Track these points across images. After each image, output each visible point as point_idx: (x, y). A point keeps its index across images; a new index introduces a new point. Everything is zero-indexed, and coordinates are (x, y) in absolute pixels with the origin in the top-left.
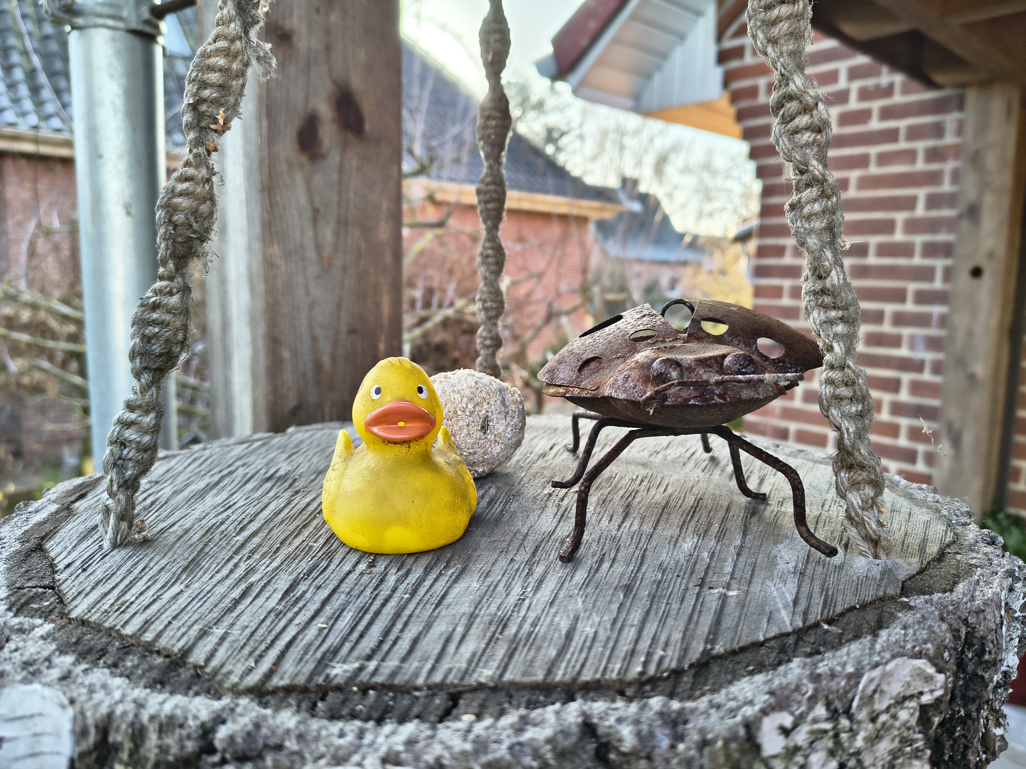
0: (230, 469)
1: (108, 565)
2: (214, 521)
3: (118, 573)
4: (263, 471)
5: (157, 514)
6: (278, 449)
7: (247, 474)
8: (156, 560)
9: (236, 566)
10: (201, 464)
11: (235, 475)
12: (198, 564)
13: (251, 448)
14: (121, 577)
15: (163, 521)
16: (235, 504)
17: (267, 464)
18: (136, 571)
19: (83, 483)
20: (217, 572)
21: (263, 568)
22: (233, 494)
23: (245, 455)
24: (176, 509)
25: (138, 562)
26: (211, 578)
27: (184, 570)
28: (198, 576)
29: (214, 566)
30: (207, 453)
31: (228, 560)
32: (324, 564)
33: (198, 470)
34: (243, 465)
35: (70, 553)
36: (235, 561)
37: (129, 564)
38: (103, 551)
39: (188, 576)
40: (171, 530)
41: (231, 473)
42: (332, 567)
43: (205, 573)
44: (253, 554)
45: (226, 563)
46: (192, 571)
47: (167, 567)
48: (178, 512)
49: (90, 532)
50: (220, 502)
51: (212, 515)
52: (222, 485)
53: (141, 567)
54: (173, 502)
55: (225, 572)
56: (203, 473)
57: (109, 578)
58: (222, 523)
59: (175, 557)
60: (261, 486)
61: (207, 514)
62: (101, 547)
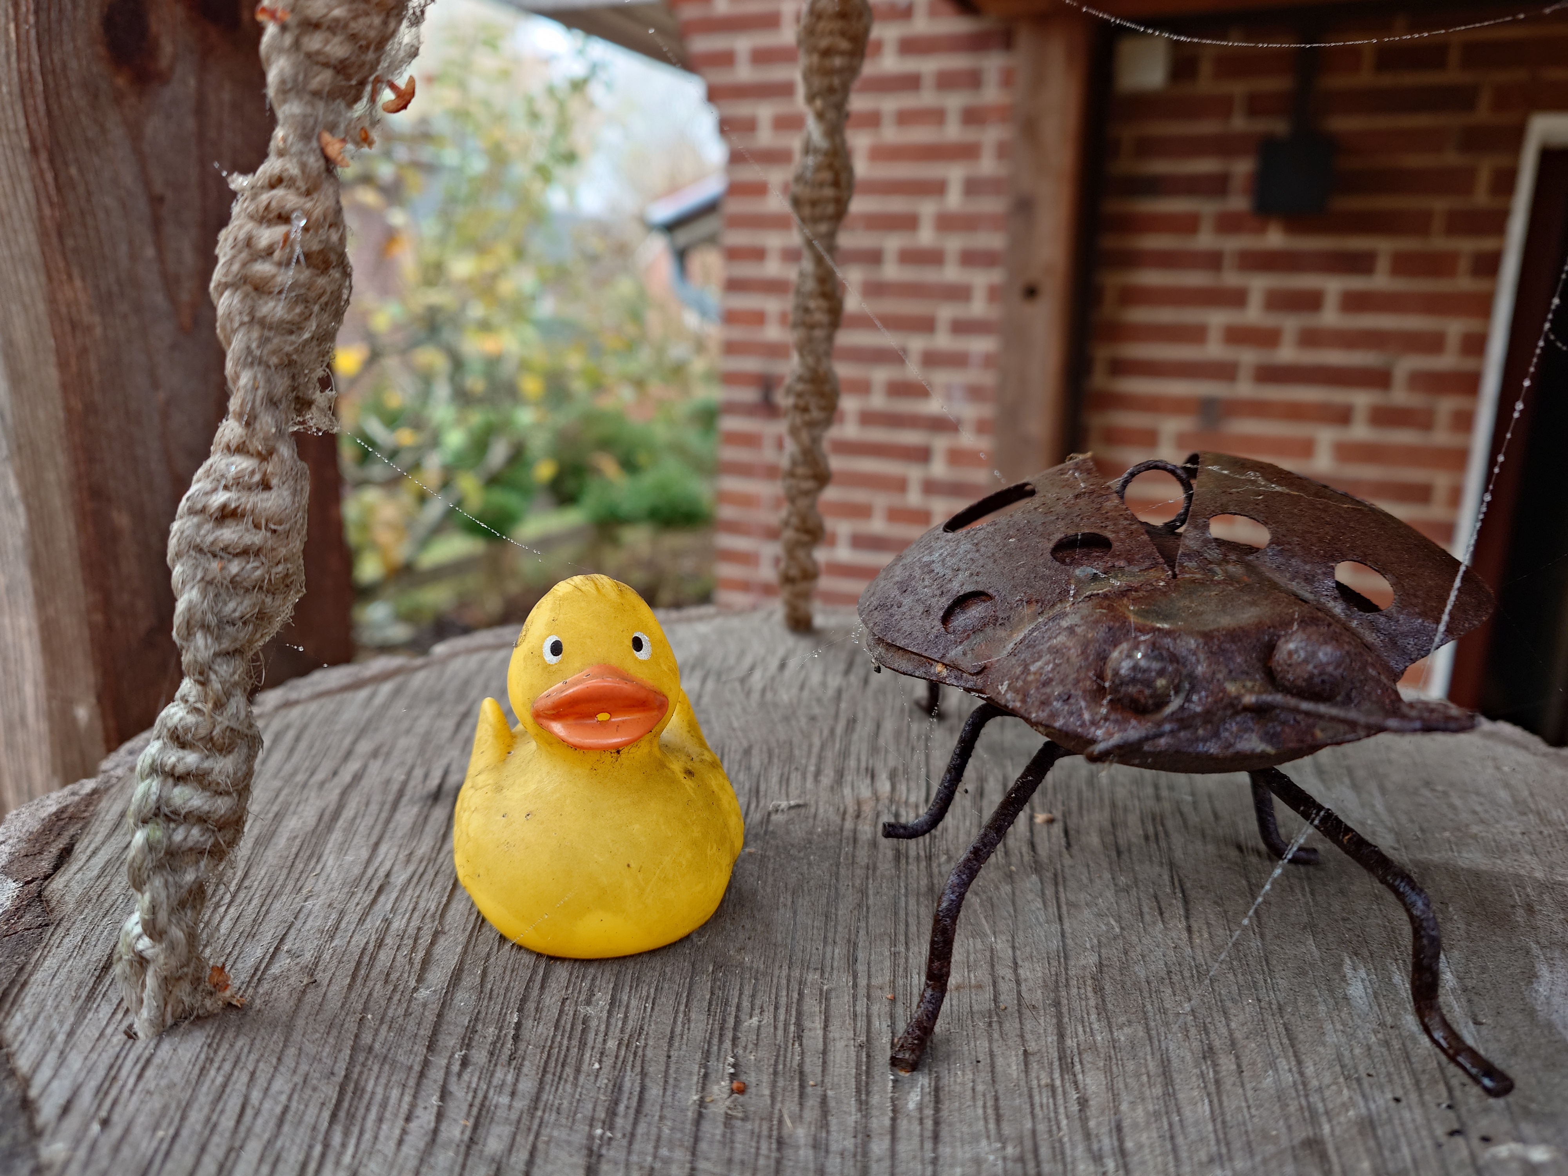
0: (354, 766)
1: (156, 1103)
2: (359, 940)
3: (185, 1133)
4: (418, 773)
5: (232, 910)
6: (430, 701)
7: (388, 782)
8: (261, 1080)
9: (444, 1095)
10: (291, 751)
11: (365, 783)
12: (359, 1091)
13: (379, 700)
14: (193, 1148)
15: (251, 935)
16: (388, 875)
17: (422, 751)
18: (227, 1122)
19: (62, 811)
20: (408, 1119)
21: (504, 1100)
22: (377, 845)
23: (369, 721)
24: (271, 895)
25: (225, 1086)
26: (400, 1142)
27: (334, 1116)
28: (368, 1136)
29: (395, 1093)
30: (295, 713)
31: (422, 1075)
32: (631, 1081)
33: (288, 768)
34: (375, 754)
35: (62, 1056)
36: (436, 1074)
37: (204, 1097)
38: (140, 1045)
39: (346, 1134)
40: (275, 970)
41: (357, 778)
42: (654, 1091)
43: (380, 1120)
44: (469, 1046)
45: (418, 1084)
46: (351, 1117)
47: (294, 1105)
48: (277, 905)
49: (99, 979)
50: (357, 871)
51: (352, 916)
52: (348, 813)
53: (233, 1103)
54: (260, 872)
55: (425, 1118)
56: (300, 778)
57: (168, 1154)
58: (380, 944)
59: (304, 1068)
60: (426, 818)
61: (342, 914)
62: (131, 1035)
